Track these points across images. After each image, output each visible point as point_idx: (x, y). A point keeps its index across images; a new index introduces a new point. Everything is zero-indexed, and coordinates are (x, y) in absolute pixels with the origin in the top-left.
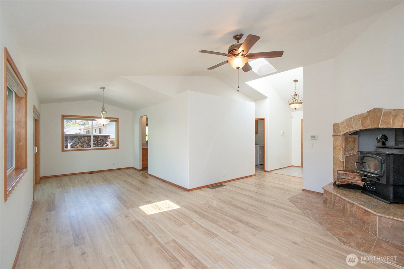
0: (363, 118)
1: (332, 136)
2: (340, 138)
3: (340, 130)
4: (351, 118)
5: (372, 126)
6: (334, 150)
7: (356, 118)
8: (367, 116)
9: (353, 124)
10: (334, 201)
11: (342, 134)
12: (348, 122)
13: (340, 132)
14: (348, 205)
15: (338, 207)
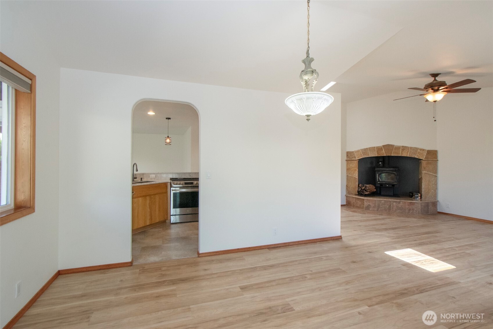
0: (379, 149)
1: (346, 160)
2: (355, 162)
3: (355, 156)
4: (367, 148)
5: (386, 155)
6: (348, 171)
7: (372, 149)
8: (382, 148)
9: (369, 153)
10: (379, 205)
11: (357, 159)
12: (364, 151)
13: (355, 158)
14: (394, 204)
15: (384, 208)
